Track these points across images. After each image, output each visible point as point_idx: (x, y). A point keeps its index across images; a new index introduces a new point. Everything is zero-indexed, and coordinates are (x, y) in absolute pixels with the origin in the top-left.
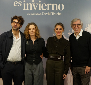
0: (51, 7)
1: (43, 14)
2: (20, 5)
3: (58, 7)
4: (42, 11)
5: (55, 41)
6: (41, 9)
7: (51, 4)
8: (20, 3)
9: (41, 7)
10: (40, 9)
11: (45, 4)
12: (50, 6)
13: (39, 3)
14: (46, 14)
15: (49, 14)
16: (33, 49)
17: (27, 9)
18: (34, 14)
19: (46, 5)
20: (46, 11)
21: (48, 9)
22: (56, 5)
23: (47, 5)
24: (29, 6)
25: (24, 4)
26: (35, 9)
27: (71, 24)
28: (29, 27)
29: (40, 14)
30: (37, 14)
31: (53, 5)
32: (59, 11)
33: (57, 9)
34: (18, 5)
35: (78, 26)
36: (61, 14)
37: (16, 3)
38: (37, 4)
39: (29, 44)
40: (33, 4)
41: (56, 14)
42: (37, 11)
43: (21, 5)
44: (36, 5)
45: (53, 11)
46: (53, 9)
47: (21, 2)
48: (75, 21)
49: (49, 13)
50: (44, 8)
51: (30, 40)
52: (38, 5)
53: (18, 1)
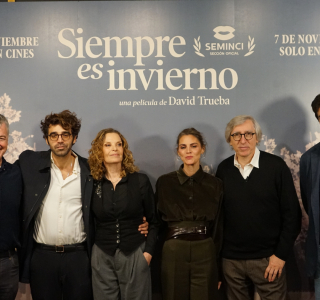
0: (195, 79)
1: (173, 101)
2: (97, 75)
3: (218, 80)
4: (167, 92)
5: (182, 182)
6: (165, 85)
7: (195, 71)
8: (98, 67)
9: (164, 81)
10: (160, 87)
11: (178, 71)
12: (192, 75)
13: (159, 67)
14: (179, 102)
15: (191, 102)
16: (113, 209)
17: (122, 87)
18: (143, 103)
19: (180, 75)
20: (181, 94)
21: (188, 86)
22: (213, 72)
23: (184, 74)
24: (127, 76)
25: (112, 73)
26: (146, 85)
27: (226, 133)
29: (163, 103)
30: (153, 103)
31: (202, 72)
32: (220, 92)
33: (214, 87)
34: (93, 77)
35: (248, 137)
36: (227, 102)
37: (85, 68)
38: (152, 71)
39: (102, 194)
40: (138, 71)
41: (213, 102)
42: (153, 93)
43: (100, 74)
44: (147, 75)
45: (202, 93)
46: (202, 86)
47: (101, 66)
48: (238, 123)
49: (191, 98)
50: (175, 82)
52: (156, 74)
53: (92, 62)
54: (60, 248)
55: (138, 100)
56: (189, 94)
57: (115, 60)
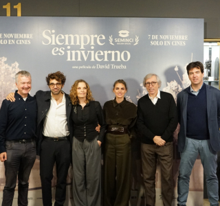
0: (109, 56)
1: (98, 67)
2: (61, 53)
3: (121, 56)
4: (96, 62)
6: (95, 59)
7: (109, 52)
8: (62, 49)
9: (95, 57)
10: (93, 59)
11: (102, 52)
12: (108, 54)
13: (92, 50)
14: (102, 67)
15: (107, 67)
17: (74, 59)
18: (84, 67)
19: (102, 54)
20: (103, 63)
21: (106, 59)
22: (118, 52)
23: (104, 53)
24: (76, 54)
25: (69, 52)
26: (85, 59)
28: (77, 85)
29: (94, 67)
30: (89, 67)
31: (113, 52)
32: (122, 62)
33: (119, 60)
34: (59, 54)
35: (153, 84)
36: (125, 67)
37: (56, 49)
40: (82, 51)
41: (118, 67)
42: (89, 62)
43: (63, 53)
44: (86, 53)
45: (113, 62)
46: (113, 60)
47: (64, 49)
49: (107, 65)
50: (100, 57)
51: (78, 106)
52: (90, 53)
53: (59, 47)
54: (56, 139)
55: (82, 66)
56: (107, 63)
57: (71, 46)
